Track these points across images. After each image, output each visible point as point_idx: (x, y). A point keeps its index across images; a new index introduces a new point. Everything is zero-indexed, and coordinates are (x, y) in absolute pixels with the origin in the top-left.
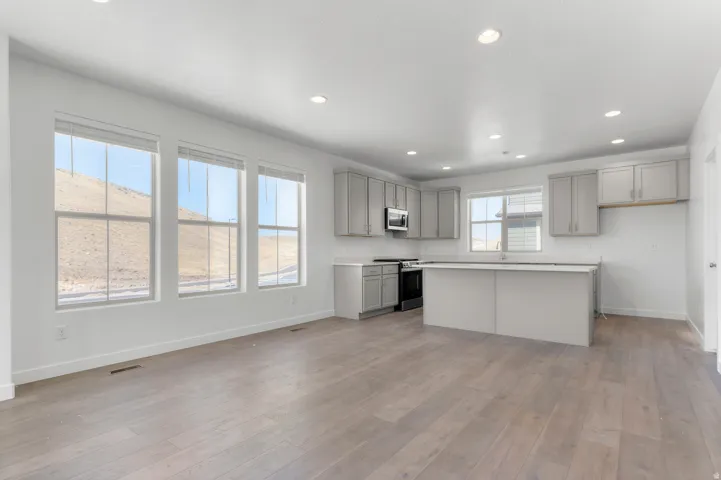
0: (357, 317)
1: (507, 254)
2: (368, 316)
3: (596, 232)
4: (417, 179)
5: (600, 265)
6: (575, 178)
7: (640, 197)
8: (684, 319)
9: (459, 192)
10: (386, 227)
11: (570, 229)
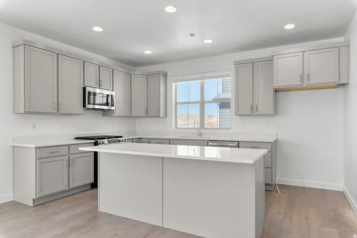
0: (31, 204)
1: (203, 131)
2: (43, 202)
3: (272, 112)
4: (132, 64)
5: (276, 141)
6: (256, 64)
7: (308, 80)
8: (341, 190)
9: (165, 75)
10: (84, 106)
11: (252, 110)
